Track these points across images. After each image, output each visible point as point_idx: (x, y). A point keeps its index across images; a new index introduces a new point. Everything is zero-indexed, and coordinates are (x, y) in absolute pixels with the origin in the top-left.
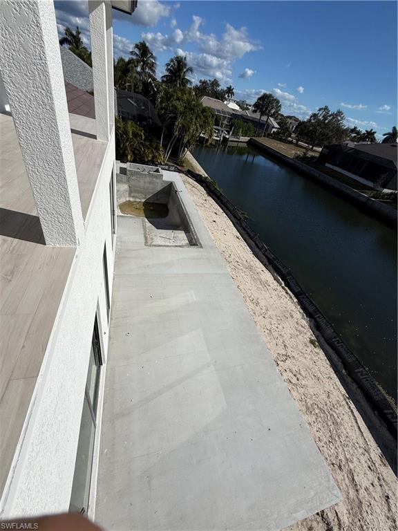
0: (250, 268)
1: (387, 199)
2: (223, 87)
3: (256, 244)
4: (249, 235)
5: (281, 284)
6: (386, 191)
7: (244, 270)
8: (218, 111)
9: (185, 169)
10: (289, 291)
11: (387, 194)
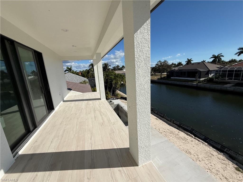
0: (172, 132)
1: (204, 82)
2: (121, 66)
3: (166, 119)
4: (161, 116)
5: (192, 137)
6: (201, 79)
7: (170, 135)
8: (122, 74)
9: (119, 97)
10: (199, 140)
11: (203, 80)
